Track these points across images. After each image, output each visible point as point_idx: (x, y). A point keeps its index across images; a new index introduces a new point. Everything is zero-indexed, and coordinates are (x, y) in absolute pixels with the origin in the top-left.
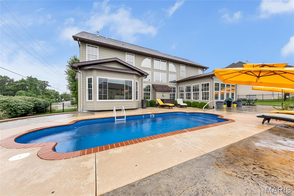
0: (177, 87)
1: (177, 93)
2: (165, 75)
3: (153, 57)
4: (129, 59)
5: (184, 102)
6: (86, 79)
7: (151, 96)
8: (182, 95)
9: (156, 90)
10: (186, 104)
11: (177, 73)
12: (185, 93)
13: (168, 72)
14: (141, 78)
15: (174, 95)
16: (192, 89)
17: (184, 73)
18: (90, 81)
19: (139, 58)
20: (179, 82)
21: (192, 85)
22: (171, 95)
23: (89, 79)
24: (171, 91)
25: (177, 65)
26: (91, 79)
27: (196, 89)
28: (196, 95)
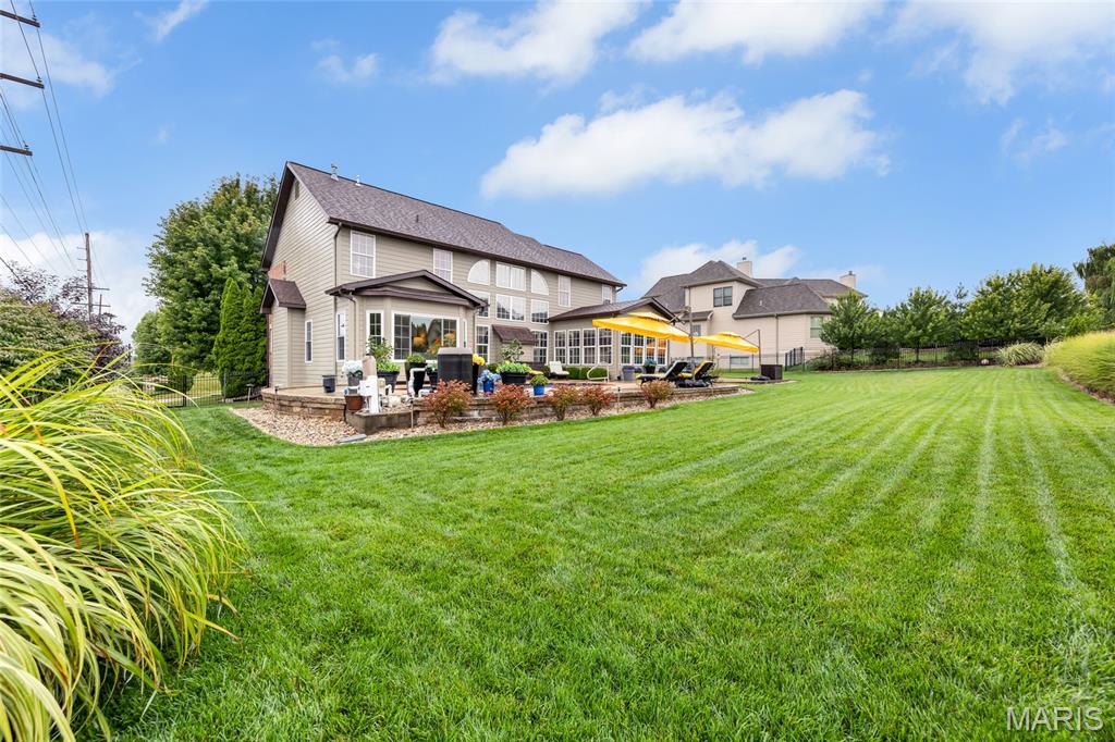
0: (551, 332)
1: (551, 348)
2: (522, 301)
3: (495, 259)
4: (442, 266)
5: (564, 369)
6: (364, 315)
7: (489, 354)
8: (562, 352)
9: (501, 340)
10: (567, 373)
11: (551, 299)
12: (567, 348)
13: (528, 295)
14: (471, 313)
15: (543, 352)
16: (582, 339)
17: (569, 297)
18: (375, 319)
19: (463, 262)
20: (554, 321)
21: (582, 328)
22: (535, 353)
23: (372, 316)
24: (536, 343)
25: (551, 278)
26: (379, 315)
27: (589, 339)
28: (590, 351)
